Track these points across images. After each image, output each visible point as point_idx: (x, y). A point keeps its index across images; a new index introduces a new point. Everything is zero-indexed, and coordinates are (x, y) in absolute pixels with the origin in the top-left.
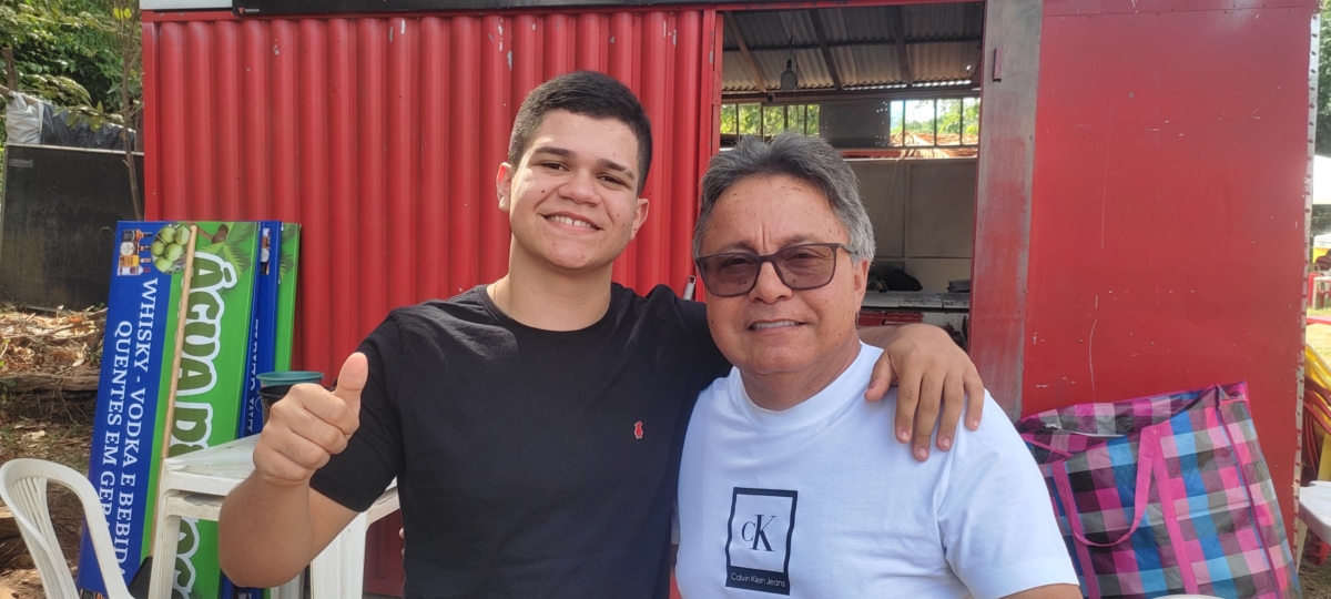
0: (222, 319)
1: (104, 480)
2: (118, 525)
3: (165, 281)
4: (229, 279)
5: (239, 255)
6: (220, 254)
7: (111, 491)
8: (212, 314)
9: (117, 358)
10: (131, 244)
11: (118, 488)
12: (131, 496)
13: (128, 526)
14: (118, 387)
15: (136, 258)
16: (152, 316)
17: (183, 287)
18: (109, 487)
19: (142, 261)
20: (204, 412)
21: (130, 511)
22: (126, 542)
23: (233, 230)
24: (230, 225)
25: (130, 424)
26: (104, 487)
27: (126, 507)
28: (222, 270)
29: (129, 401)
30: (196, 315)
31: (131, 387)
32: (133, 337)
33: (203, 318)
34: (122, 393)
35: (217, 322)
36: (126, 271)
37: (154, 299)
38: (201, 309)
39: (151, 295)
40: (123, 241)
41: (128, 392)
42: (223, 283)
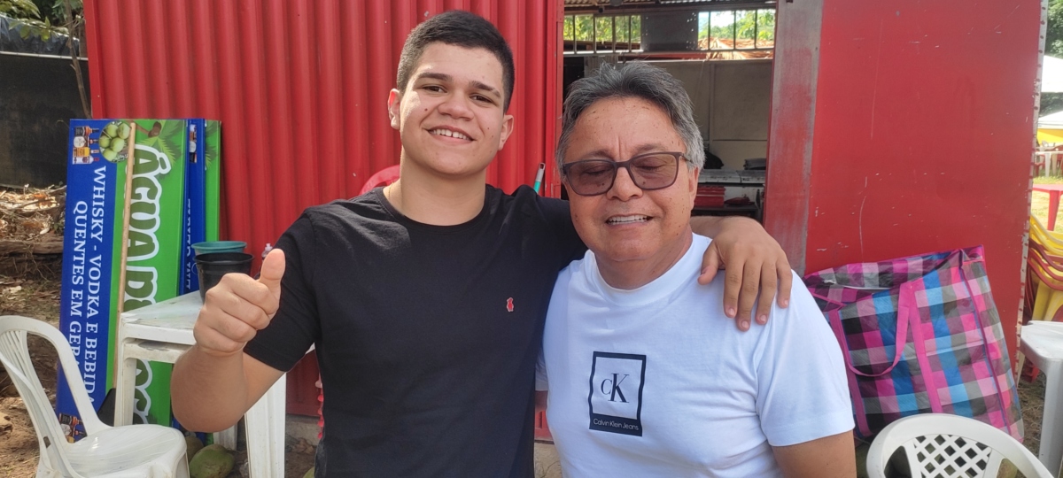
0: (160, 199)
1: (73, 328)
2: (86, 364)
3: (112, 168)
4: (164, 167)
5: (172, 147)
6: (155, 146)
7: (79, 337)
8: (152, 195)
9: (77, 231)
10: (82, 138)
11: (84, 335)
12: (95, 341)
13: (94, 364)
14: (79, 254)
15: (87, 149)
16: (103, 197)
17: (127, 173)
18: (77, 334)
19: (92, 152)
20: (151, 274)
21: (95, 353)
22: (93, 377)
23: (165, 126)
24: (163, 122)
25: (90, 284)
26: (73, 334)
27: (91, 349)
28: (158, 159)
29: (88, 265)
30: (139, 196)
31: (90, 254)
32: (89, 214)
33: (145, 199)
34: (83, 259)
35: (156, 201)
36: (79, 160)
37: (104, 183)
38: (143, 191)
39: (102, 180)
40: (76, 135)
41: (87, 258)
42: (160, 170)
